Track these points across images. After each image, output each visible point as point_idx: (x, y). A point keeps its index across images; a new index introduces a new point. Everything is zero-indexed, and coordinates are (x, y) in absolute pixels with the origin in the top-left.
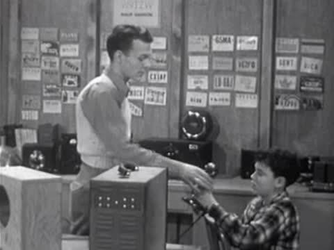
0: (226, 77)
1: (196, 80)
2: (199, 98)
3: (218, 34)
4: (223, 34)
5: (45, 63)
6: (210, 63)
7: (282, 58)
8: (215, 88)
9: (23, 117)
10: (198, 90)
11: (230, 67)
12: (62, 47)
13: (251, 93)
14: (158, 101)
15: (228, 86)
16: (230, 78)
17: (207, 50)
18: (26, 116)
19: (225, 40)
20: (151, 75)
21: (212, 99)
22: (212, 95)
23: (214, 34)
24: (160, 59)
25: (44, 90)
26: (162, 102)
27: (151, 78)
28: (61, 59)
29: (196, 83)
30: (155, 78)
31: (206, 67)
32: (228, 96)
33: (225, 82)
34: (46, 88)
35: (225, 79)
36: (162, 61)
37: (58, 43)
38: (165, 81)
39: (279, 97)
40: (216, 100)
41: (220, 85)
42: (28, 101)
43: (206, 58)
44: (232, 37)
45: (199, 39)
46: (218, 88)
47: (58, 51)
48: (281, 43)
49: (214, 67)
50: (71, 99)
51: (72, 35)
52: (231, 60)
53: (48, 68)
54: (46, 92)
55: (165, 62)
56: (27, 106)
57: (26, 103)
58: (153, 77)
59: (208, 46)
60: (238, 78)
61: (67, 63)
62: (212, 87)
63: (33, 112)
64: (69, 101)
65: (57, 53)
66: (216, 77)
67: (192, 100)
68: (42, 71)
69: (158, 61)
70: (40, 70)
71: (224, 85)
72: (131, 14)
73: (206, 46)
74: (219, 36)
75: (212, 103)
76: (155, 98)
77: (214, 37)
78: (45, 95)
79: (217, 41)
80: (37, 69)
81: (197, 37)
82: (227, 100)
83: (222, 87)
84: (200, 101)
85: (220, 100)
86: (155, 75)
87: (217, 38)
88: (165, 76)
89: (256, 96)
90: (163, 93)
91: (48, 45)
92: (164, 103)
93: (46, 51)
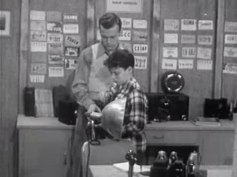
0: (191, 48)
1: (169, 51)
2: (171, 63)
3: (184, 18)
4: (189, 18)
5: (51, 38)
6: (179, 39)
7: (229, 36)
8: (183, 56)
9: (32, 80)
10: (170, 58)
11: (193, 42)
12: (65, 26)
13: (208, 60)
14: (140, 66)
15: (192, 54)
16: (194, 49)
17: (177, 29)
18: (34, 79)
19: (190, 23)
20: (135, 47)
21: (180, 64)
22: (181, 61)
23: (182, 18)
24: (142, 36)
25: (50, 59)
26: (144, 66)
27: (136, 50)
28: (64, 35)
29: (169, 52)
30: (138, 49)
31: (176, 41)
32: (191, 62)
33: (189, 52)
34: (51, 57)
35: (190, 50)
36: (143, 37)
37: (61, 23)
38: (146, 51)
39: (226, 64)
40: (183, 65)
41: (186, 54)
42: (35, 68)
43: (176, 35)
44: (195, 21)
45: (171, 22)
46: (185, 56)
47: (62, 29)
48: (229, 25)
49: (183, 42)
50: (72, 65)
51: (73, 17)
52: (194, 37)
53: (52, 42)
54: (51, 61)
55: (146, 38)
56: (35, 71)
57: (34, 70)
58: (137, 48)
59: (178, 27)
60: (199, 49)
61: (69, 38)
62: (181, 56)
63: (40, 76)
64: (71, 68)
65: (61, 31)
66: (184, 49)
67: (166, 65)
68: (48, 44)
69: (141, 37)
70: (46, 43)
71: (189, 54)
72: (120, 3)
73: (177, 27)
74: (186, 20)
75: (181, 67)
76: (139, 64)
77: (182, 20)
78: (50, 62)
79: (184, 24)
80: (43, 43)
81: (170, 20)
82: (191, 65)
83: (188, 56)
84: (172, 65)
85: (186, 65)
86: (138, 48)
87: (184, 21)
88: (146, 48)
89: (212, 62)
90: (145, 61)
91: (53, 25)
92: (146, 68)
93: (51, 29)
